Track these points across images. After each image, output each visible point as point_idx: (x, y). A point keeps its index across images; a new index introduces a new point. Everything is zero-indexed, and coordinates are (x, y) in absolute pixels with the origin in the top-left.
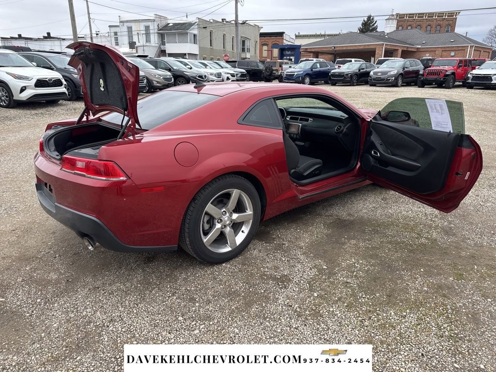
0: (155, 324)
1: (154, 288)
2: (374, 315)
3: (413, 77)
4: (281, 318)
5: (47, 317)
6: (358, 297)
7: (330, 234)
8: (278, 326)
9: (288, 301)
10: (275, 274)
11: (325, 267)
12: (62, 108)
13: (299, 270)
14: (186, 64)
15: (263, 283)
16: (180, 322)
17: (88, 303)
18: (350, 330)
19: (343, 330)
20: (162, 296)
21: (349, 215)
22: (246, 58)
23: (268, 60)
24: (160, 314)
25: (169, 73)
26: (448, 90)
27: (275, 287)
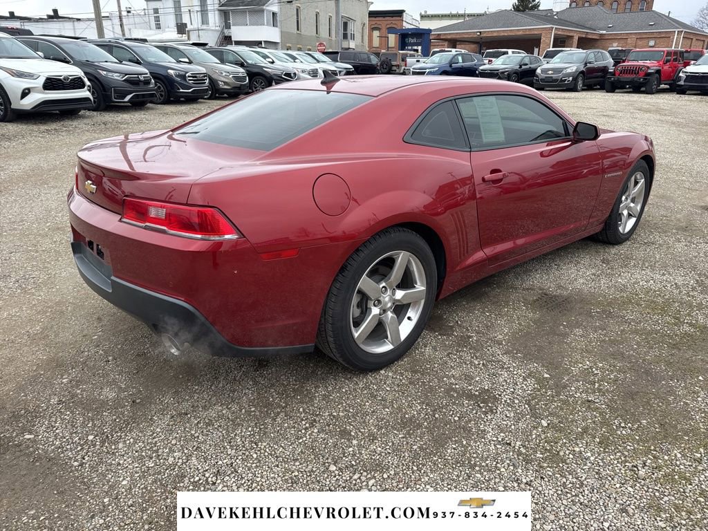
0: (291, 478)
1: (279, 413)
2: (650, 459)
3: (597, 77)
4: (498, 465)
5: (109, 468)
6: (615, 427)
7: (539, 320)
8: (497, 480)
9: (502, 434)
10: (470, 388)
11: (546, 376)
12: (85, 121)
13: (506, 381)
14: (265, 57)
15: (454, 403)
16: (333, 474)
17: (173, 442)
18: (618, 486)
19: (607, 486)
20: (294, 427)
21: (560, 287)
22: (349, 48)
23: (383, 51)
24: (297, 459)
25: (241, 70)
26: (650, 96)
27: (475, 412)
